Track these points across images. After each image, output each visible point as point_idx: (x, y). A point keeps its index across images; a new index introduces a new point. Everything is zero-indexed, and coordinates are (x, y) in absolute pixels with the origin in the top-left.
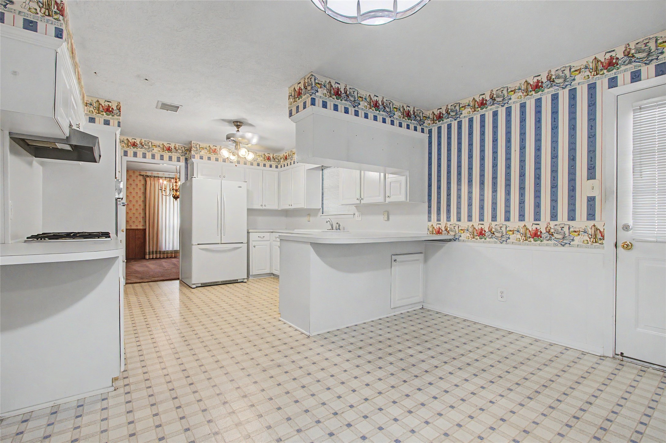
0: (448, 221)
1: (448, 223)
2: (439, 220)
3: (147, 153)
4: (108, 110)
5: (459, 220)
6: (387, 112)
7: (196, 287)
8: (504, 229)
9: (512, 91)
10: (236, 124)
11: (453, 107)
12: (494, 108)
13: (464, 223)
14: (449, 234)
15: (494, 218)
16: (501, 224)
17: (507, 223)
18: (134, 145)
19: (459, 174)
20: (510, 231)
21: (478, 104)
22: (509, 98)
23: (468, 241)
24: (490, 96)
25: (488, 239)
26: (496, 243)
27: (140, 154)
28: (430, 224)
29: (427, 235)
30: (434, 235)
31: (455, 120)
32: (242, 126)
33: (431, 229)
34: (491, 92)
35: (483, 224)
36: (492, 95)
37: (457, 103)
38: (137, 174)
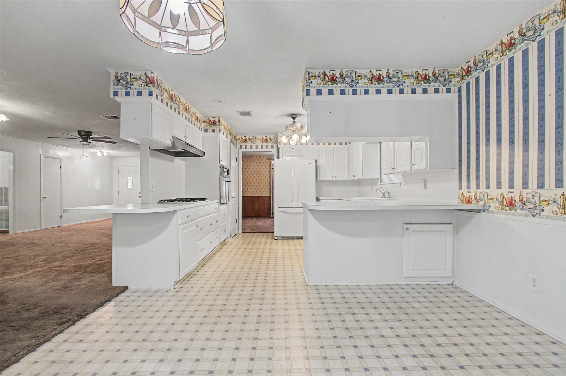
0: (478, 189)
1: (478, 190)
2: (469, 187)
3: (253, 145)
4: (214, 123)
5: (488, 187)
6: (395, 83)
7: (278, 239)
8: (536, 199)
9: (544, 18)
10: (292, 116)
11: (481, 57)
12: (523, 46)
13: (494, 192)
14: (478, 204)
15: (525, 184)
16: (533, 192)
17: (540, 191)
18: (246, 141)
19: (488, 133)
20: (545, 201)
21: (506, 46)
22: (542, 28)
23: (498, 213)
24: (519, 32)
25: (518, 211)
26: (527, 215)
27: (249, 146)
28: (461, 192)
29: (458, 204)
30: (465, 204)
31: (483, 71)
32: (296, 117)
33: (461, 198)
34: (520, 27)
35: (513, 192)
36: (522, 30)
37: (484, 52)
38: (265, 158)
